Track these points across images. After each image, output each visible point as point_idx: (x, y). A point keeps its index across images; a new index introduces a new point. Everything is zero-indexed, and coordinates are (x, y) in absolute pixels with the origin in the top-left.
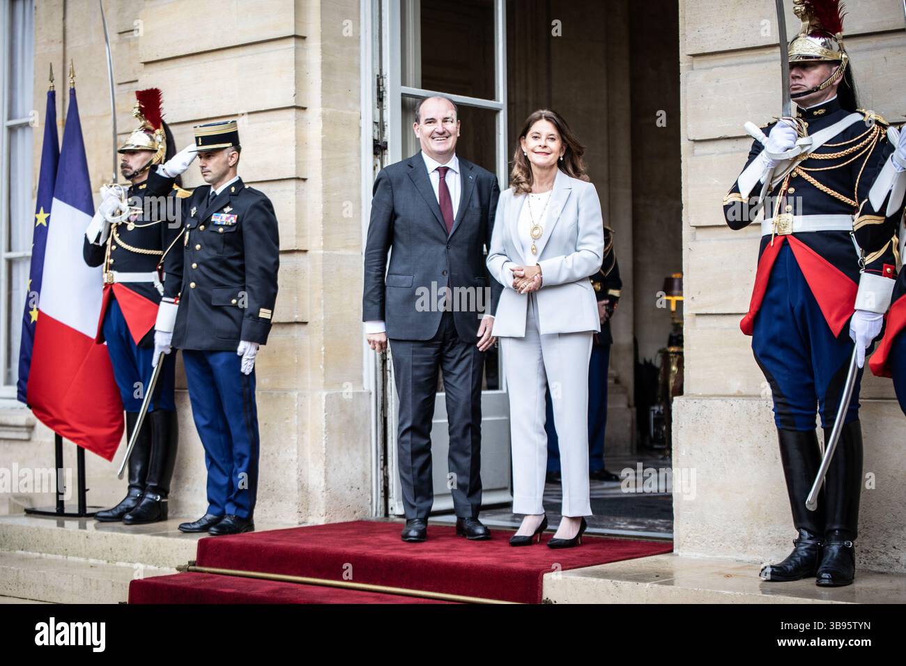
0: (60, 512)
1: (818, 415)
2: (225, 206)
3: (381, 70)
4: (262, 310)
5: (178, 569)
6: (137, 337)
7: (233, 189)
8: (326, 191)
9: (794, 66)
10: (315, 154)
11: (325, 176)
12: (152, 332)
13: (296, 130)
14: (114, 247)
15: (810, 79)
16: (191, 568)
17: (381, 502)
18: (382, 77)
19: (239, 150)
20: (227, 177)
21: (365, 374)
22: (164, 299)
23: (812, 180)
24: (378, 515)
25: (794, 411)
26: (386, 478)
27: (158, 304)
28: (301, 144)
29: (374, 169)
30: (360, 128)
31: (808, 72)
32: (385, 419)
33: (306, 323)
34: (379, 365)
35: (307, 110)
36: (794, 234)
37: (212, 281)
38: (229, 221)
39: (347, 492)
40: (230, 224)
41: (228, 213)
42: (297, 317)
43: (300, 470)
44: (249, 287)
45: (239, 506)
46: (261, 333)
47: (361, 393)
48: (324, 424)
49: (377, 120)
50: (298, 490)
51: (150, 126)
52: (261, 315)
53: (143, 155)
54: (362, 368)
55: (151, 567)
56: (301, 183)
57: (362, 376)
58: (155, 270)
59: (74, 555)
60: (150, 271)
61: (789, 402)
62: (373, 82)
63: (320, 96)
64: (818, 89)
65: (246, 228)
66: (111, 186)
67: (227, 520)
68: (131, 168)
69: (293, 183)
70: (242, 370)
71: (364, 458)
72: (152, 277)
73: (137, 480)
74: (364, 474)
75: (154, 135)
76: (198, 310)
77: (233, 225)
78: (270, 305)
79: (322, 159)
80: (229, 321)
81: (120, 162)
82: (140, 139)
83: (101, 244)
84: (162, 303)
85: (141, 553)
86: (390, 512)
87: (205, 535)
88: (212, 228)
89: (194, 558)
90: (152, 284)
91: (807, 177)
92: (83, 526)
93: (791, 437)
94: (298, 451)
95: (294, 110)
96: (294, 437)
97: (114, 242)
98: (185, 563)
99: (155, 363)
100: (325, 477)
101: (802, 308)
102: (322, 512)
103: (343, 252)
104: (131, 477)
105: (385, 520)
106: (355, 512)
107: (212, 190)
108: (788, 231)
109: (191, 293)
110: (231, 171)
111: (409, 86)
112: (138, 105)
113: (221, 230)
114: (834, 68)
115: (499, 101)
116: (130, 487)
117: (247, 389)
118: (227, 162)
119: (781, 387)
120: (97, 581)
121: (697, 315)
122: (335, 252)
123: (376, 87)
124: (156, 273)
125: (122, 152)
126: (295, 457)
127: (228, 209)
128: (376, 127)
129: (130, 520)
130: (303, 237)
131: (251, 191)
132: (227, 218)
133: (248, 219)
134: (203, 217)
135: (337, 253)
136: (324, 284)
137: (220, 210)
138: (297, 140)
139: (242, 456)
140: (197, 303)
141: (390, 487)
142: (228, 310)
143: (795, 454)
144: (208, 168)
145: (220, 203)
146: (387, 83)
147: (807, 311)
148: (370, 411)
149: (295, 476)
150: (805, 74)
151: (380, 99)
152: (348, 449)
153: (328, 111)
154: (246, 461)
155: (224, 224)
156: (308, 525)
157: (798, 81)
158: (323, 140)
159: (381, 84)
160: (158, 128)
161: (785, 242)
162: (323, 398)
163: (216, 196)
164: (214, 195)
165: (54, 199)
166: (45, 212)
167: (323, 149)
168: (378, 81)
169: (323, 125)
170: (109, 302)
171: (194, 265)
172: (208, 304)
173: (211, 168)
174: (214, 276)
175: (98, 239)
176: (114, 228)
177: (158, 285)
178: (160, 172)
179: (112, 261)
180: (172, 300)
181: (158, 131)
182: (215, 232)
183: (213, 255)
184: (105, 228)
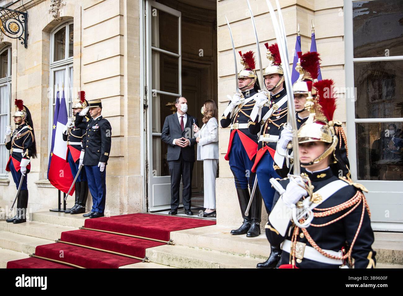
0: (59, 211)
1: (248, 184)
2: (96, 124)
3: (146, 85)
4: (105, 153)
5: (79, 228)
6: (75, 161)
7: (99, 119)
8: (129, 119)
9: (240, 79)
10: (126, 109)
11: (129, 114)
12: (79, 159)
13: (121, 102)
14: (70, 135)
15: (245, 83)
16: (83, 228)
17: (146, 208)
18: (146, 87)
19: (101, 108)
21: (141, 171)
22: (82, 150)
23: (244, 113)
24: (145, 212)
25: (240, 183)
26: (147, 201)
28: (122, 106)
29: (144, 113)
30: (140, 101)
31: (244, 81)
32: (147, 184)
33: (123, 156)
34: (145, 168)
35: (124, 96)
36: (239, 129)
37: (92, 145)
39: (135, 205)
42: (120, 155)
43: (120, 199)
44: (103, 147)
45: (100, 209)
46: (105, 160)
47: (140, 176)
48: (127, 185)
49: (145, 99)
50: (120, 205)
52: (105, 154)
53: (79, 110)
54: (140, 169)
55: (74, 228)
56: (122, 117)
57: (140, 172)
59: (56, 224)
61: (239, 180)
63: (127, 92)
64: (247, 86)
65: (101, 130)
66: (70, 118)
67: (95, 214)
68: (75, 113)
69: (120, 117)
70: (100, 171)
71: (140, 195)
72: (80, 143)
73: (77, 201)
74: (140, 200)
75: (82, 104)
76: (88, 153)
77: (98, 129)
78: (108, 152)
79: (128, 110)
80: (97, 156)
81: (72, 111)
82: (79, 105)
83: (66, 134)
85: (71, 223)
86: (148, 211)
87: (88, 218)
89: (84, 225)
90: (80, 145)
91: (242, 112)
92: (60, 215)
93: (240, 190)
94: (120, 193)
95: (120, 96)
96: (119, 189)
97: (70, 134)
98: (81, 226)
99: (79, 168)
100: (128, 201)
101: (241, 152)
102: (127, 211)
103: (134, 136)
104: (76, 200)
105: (146, 213)
106: (137, 211)
108: (237, 128)
109: (87, 148)
110: (99, 114)
112: (78, 96)
113: (94, 131)
114: (253, 80)
115: (179, 94)
116: (75, 203)
117: (103, 176)
118: (97, 111)
119: (237, 176)
120: (54, 232)
121: (222, 154)
123: (144, 90)
124: (81, 142)
125: (73, 109)
126: (119, 195)
127: (97, 125)
128: (144, 101)
129: (72, 213)
130: (122, 132)
131: (104, 120)
132: (96, 127)
133: (102, 127)
134: (90, 127)
135: (132, 136)
136: (128, 145)
139: (100, 194)
140: (88, 151)
141: (149, 203)
142: (97, 153)
143: (242, 196)
144: (92, 113)
145: (94, 123)
146: (148, 88)
147: (242, 153)
148: (142, 182)
149: (119, 200)
150: (243, 81)
151: (146, 93)
152: (135, 192)
154: (102, 196)
155: (95, 129)
156: (123, 214)
157: (241, 84)
161: (236, 132)
162: (127, 178)
163: (94, 120)
165: (58, 122)
166: (55, 125)
167: (128, 107)
168: (145, 88)
169: (128, 100)
170: (69, 151)
171: (88, 141)
172: (91, 152)
173: (93, 113)
174: (93, 144)
175: (65, 133)
176: (70, 130)
177: (82, 146)
178: (79, 115)
179: (69, 139)
180: (84, 150)
181: (83, 103)
182: (93, 131)
183: (93, 138)
184: (68, 130)
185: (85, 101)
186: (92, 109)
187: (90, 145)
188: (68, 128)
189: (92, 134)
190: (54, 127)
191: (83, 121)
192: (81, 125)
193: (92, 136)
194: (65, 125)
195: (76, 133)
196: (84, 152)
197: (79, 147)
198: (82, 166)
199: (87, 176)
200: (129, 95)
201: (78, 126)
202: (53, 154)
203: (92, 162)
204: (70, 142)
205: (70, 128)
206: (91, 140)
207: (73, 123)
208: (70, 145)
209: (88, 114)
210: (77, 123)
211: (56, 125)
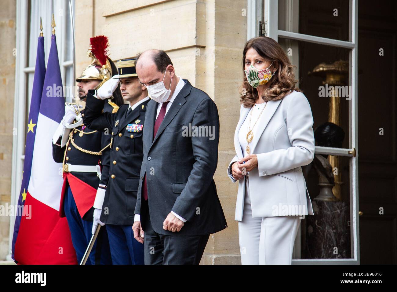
2: (136, 119)
3: (263, 18)
6: (82, 213)
7: (143, 106)
12: (93, 209)
13: (197, 62)
14: (69, 148)
18: (264, 24)
20: (140, 97)
22: (100, 185)
27: (97, 189)
28: (200, 73)
35: (206, 48)
37: (126, 173)
38: (137, 129)
40: (138, 131)
41: (138, 124)
51: (99, 63)
53: (94, 83)
58: (98, 164)
60: (95, 165)
62: (256, 26)
63: (214, 38)
66: (71, 104)
68: (84, 92)
72: (95, 169)
75: (101, 69)
76: (115, 194)
77: (140, 132)
79: (215, 84)
82: (92, 72)
83: (62, 145)
84: (99, 189)
88: (126, 135)
90: (95, 174)
95: (196, 48)
97: (70, 145)
99: (93, 232)
107: (130, 107)
109: (112, 182)
110: (143, 94)
111: (288, 31)
112: (91, 48)
113: (132, 136)
115: (352, 42)
122: (224, 152)
123: (258, 31)
124: (98, 166)
125: (78, 81)
127: (138, 121)
132: (136, 127)
134: (122, 126)
135: (226, 152)
137: (133, 122)
138: (197, 70)
140: (116, 189)
144: (127, 91)
145: (133, 117)
146: (268, 28)
153: (220, 48)
155: (134, 131)
158: (216, 70)
159: (263, 28)
160: (105, 64)
162: (213, 259)
163: (132, 110)
164: (130, 110)
165: (39, 113)
166: (33, 123)
167: (215, 76)
168: (261, 26)
169: (216, 59)
170: (66, 187)
171: (115, 162)
172: (123, 190)
173: (129, 91)
174: (128, 169)
175: (59, 142)
176: (71, 135)
177: (100, 175)
178: (95, 96)
179: (67, 158)
180: (104, 186)
181: (104, 66)
182: (129, 138)
183: (127, 154)
184: (65, 134)
185: (108, 62)
186: (127, 81)
187: (120, 172)
188: (67, 129)
189: (127, 145)
190: (31, 126)
191: (104, 111)
192: (98, 122)
193: (127, 149)
194: (59, 122)
195: (86, 142)
196: (105, 191)
197: (94, 179)
198: (100, 227)
199: (112, 253)
200: (220, 45)
201: (92, 123)
202: (29, 195)
203: (125, 218)
204: (69, 165)
205: (71, 130)
206: (123, 161)
207: (79, 118)
208: (71, 172)
209: (117, 96)
210: (89, 116)
211: (35, 121)
